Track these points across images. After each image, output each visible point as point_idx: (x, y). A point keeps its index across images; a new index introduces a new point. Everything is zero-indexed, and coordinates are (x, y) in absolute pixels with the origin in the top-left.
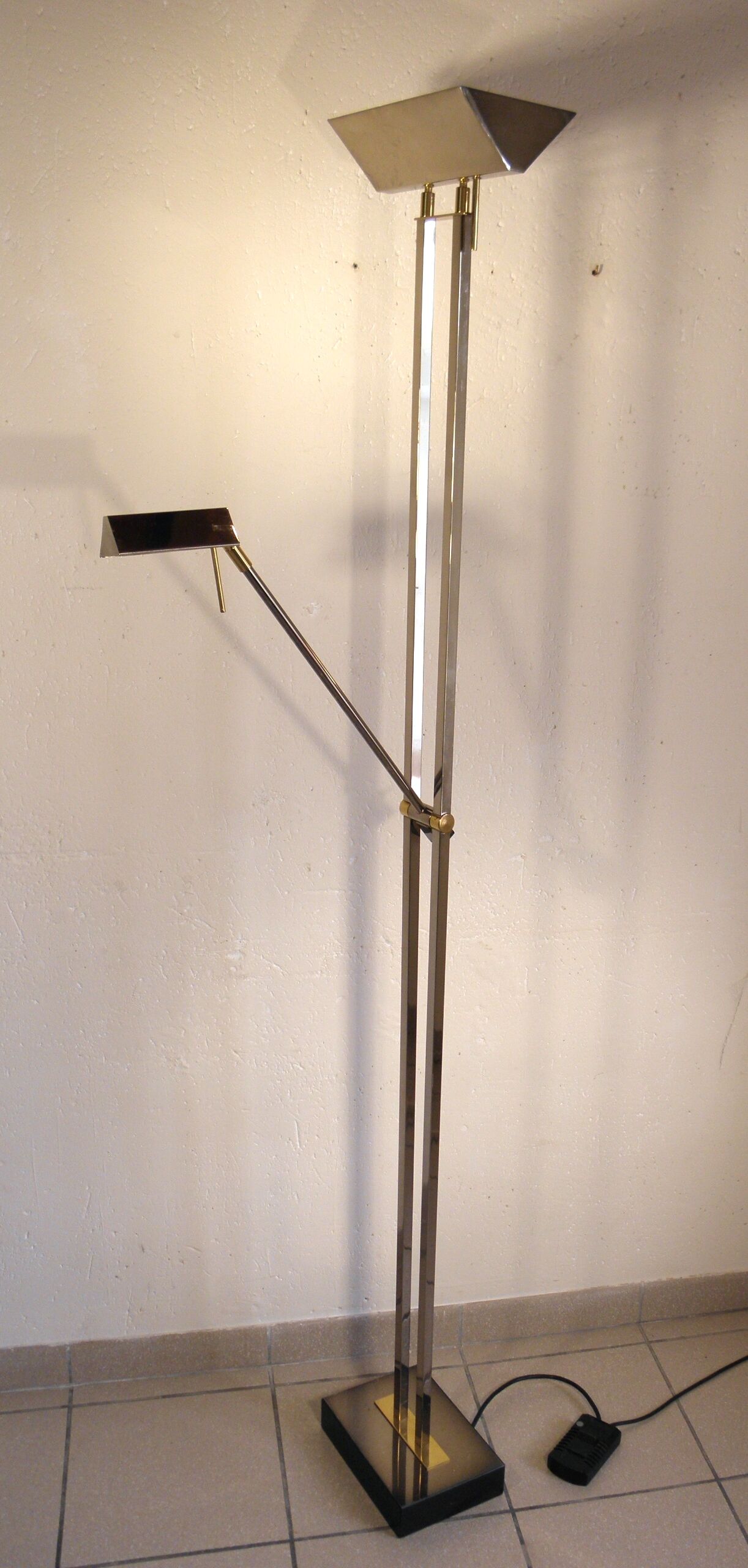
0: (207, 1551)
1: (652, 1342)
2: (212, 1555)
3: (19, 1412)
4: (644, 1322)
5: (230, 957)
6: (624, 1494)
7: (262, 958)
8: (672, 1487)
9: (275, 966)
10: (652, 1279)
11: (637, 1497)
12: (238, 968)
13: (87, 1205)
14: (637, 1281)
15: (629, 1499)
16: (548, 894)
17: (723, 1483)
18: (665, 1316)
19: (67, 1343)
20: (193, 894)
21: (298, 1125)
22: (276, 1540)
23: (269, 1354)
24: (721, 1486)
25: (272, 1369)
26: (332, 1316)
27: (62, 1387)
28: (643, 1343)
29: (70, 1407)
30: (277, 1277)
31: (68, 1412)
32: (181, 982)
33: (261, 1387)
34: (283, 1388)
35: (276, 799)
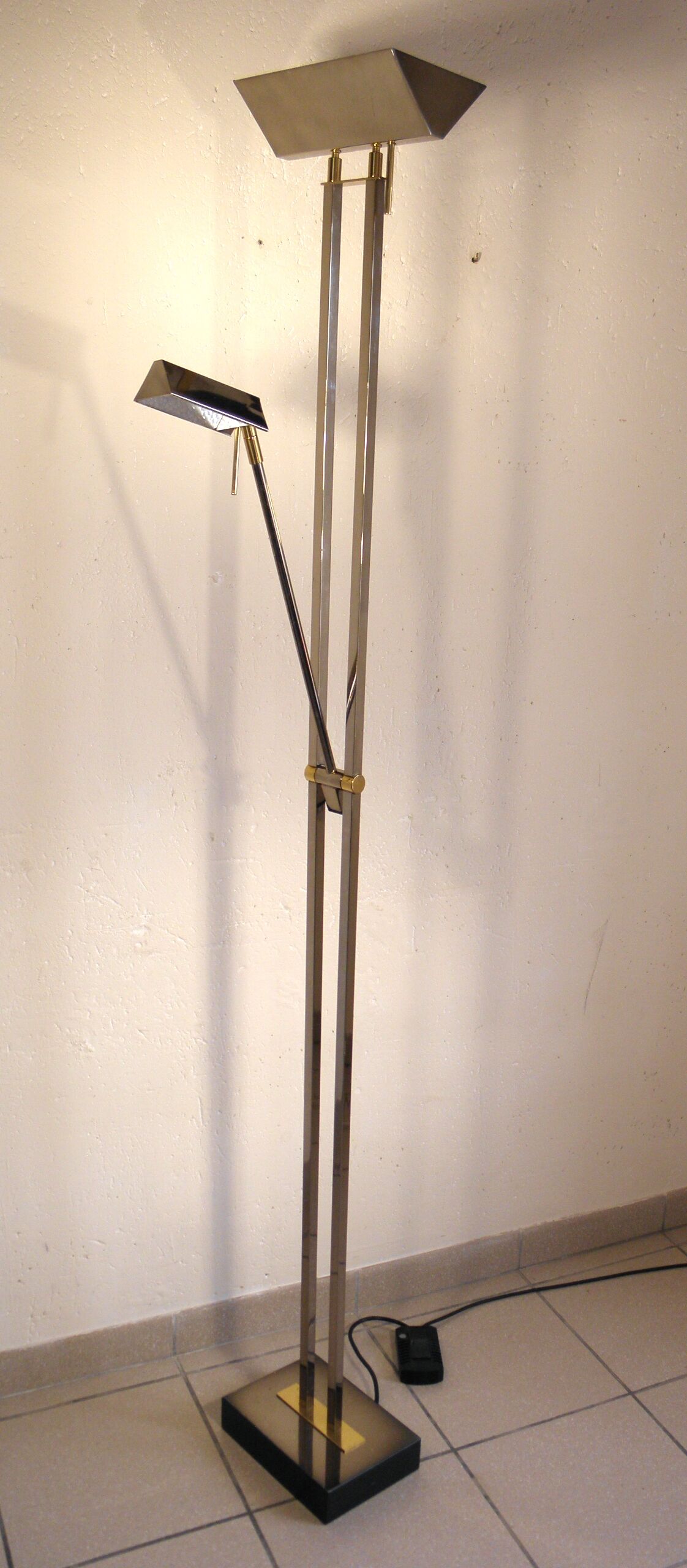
0: (168, 1538)
2: (173, 1540)
4: (522, 1269)
5: (136, 932)
6: (551, 1419)
7: (166, 932)
8: (593, 1406)
9: (179, 939)
10: (529, 1225)
11: (565, 1420)
12: (143, 944)
14: (515, 1229)
15: (558, 1422)
16: (431, 853)
17: (637, 1395)
18: (541, 1261)
20: (100, 870)
21: (201, 1102)
22: (234, 1515)
23: (174, 1344)
24: (636, 1399)
25: (178, 1359)
30: (181, 1263)
32: (87, 962)
33: (173, 1377)
34: (195, 1375)
35: (181, 769)
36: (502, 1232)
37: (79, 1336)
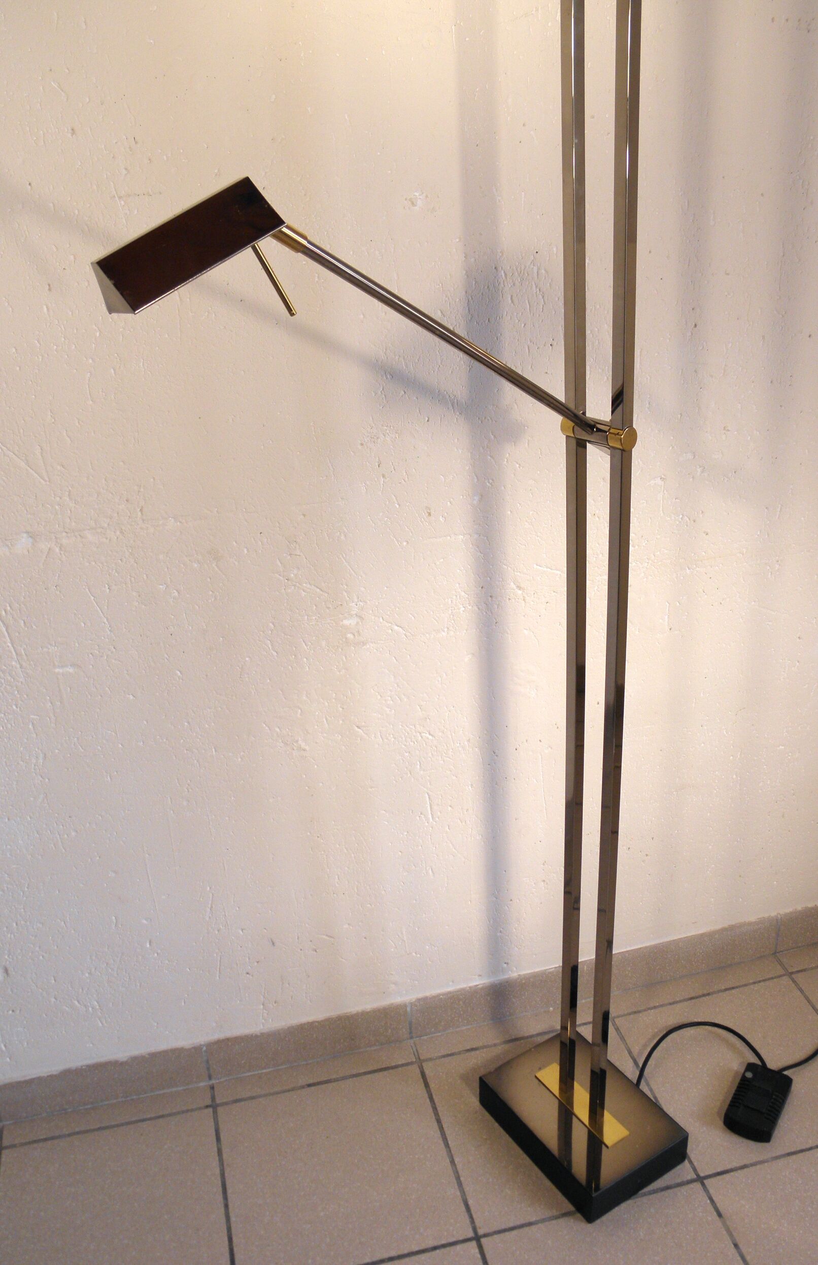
1: (792, 973)
3: (162, 1116)
4: (780, 953)
5: (346, 622)
7: (381, 620)
9: (396, 628)
10: (788, 910)
12: (356, 634)
13: (210, 906)
14: (773, 914)
16: (689, 519)
18: (800, 945)
19: (202, 1043)
20: (300, 556)
21: (429, 798)
22: (461, 1238)
23: (411, 1028)
25: (414, 1043)
26: (473, 984)
27: (202, 1084)
28: (784, 975)
29: (214, 1106)
30: (414, 954)
31: (213, 1112)
32: (293, 657)
33: (407, 1064)
34: (430, 1064)
35: (387, 435)
36: (760, 917)
37: (313, 1022)
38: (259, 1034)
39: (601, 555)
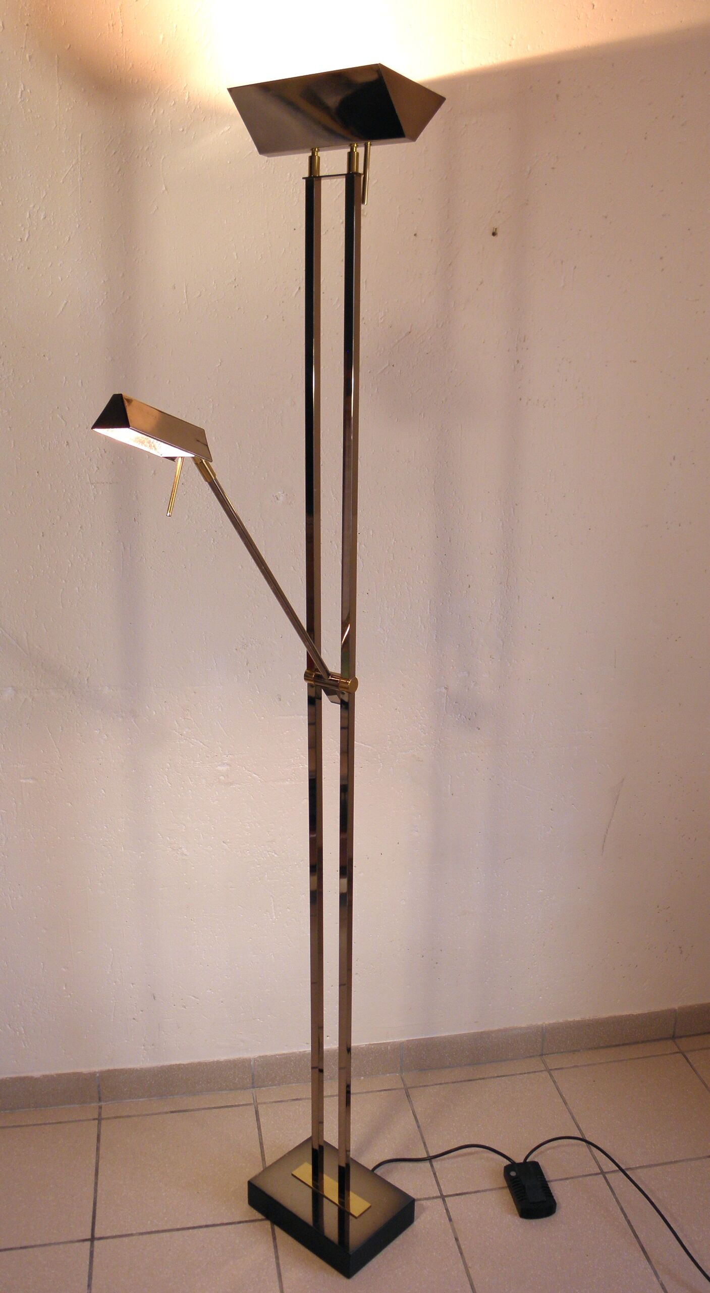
0: (207, 1226)
1: (551, 1070)
2: (211, 1229)
3: (60, 1123)
4: (545, 1055)
5: (219, 768)
7: (245, 769)
9: (255, 776)
10: (551, 1021)
12: (226, 777)
13: (110, 964)
14: (540, 1023)
16: (466, 718)
17: (607, 1176)
18: (562, 1050)
19: (97, 1071)
20: (190, 720)
21: (274, 902)
23: (253, 1080)
24: (605, 1178)
25: (254, 1092)
26: (302, 1050)
27: (94, 1104)
28: (544, 1071)
29: (99, 1119)
31: (98, 1123)
32: (182, 788)
33: (247, 1105)
34: (264, 1106)
35: (253, 645)
36: (529, 1024)
37: (179, 1065)
38: (139, 1069)
39: (401, 738)
